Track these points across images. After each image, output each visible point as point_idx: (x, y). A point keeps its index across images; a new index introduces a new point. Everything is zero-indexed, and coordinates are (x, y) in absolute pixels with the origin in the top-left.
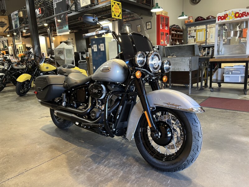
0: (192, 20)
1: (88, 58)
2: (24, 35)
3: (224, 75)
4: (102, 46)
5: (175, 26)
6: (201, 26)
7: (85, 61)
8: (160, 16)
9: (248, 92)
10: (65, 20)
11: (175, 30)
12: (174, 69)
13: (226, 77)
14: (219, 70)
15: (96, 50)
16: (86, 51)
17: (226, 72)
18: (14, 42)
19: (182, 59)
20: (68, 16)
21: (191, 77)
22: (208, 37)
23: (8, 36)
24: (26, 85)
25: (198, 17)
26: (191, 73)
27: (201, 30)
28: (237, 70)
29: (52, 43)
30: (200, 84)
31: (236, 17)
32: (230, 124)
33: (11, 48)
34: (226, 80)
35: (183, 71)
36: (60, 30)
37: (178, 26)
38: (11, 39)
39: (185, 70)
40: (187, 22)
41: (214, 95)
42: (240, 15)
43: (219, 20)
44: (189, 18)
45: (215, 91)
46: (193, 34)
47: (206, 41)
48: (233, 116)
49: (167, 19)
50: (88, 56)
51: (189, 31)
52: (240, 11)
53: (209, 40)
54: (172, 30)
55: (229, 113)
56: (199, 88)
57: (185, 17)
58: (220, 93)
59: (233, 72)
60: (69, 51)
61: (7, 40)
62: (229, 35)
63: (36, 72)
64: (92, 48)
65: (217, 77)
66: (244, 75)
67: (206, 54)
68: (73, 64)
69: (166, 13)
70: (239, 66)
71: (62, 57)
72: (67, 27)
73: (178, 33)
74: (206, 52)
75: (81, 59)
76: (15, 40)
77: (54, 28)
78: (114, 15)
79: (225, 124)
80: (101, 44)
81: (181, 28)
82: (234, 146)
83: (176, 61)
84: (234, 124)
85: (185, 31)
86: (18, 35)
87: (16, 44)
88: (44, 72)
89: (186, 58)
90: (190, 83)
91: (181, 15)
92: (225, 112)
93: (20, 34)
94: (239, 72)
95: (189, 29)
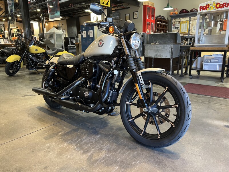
0: (177, 12)
1: (78, 44)
2: (19, 19)
3: (203, 63)
4: (91, 33)
5: (161, 17)
6: (185, 18)
7: (74, 46)
8: (147, 6)
9: (224, 80)
10: (57, 6)
11: (161, 21)
12: (157, 56)
13: (205, 65)
14: (199, 58)
15: (85, 36)
16: (76, 37)
17: (205, 60)
18: (9, 26)
19: (164, 46)
20: (60, 2)
21: (171, 64)
22: (191, 29)
23: (4, 20)
24: (16, 65)
25: (183, 10)
26: (172, 60)
27: (185, 22)
28: (216, 58)
29: (44, 28)
30: (180, 71)
31: (217, 8)
32: (205, 108)
33: (7, 32)
34: (205, 68)
35: (165, 57)
36: (52, 15)
37: (163, 17)
38: (7, 23)
39: (166, 57)
40: (172, 14)
41: (193, 81)
42: (221, 6)
43: (200, 10)
44: (174, 10)
45: (194, 78)
46: (177, 25)
47: (189, 32)
48: (209, 101)
49: (153, 9)
50: (78, 42)
51: (173, 23)
52: (221, 1)
53: (192, 32)
54: (158, 20)
55: (205, 98)
56: (179, 75)
57: (170, 9)
58: (199, 80)
59: (212, 60)
60: (59, 36)
61: (4, 25)
62: (210, 25)
63: (26, 53)
64: (82, 34)
65: (197, 65)
66: (222, 64)
67: (187, 44)
68: (63, 48)
69: (153, 4)
70: (218, 55)
71: (52, 41)
72: (59, 13)
73: (163, 23)
74: (188, 43)
75: (70, 44)
76: (10, 24)
77: (47, 13)
78: (102, 3)
79: (200, 108)
80: (90, 31)
81: (166, 19)
82: (207, 129)
83: (159, 48)
84: (209, 108)
85: (170, 23)
86: (13, 20)
87: (11, 28)
88: (34, 54)
89: (168, 46)
90: (171, 69)
91: (167, 6)
92: (201, 97)
93: (15, 18)
94: (217, 61)
95: (173, 21)
